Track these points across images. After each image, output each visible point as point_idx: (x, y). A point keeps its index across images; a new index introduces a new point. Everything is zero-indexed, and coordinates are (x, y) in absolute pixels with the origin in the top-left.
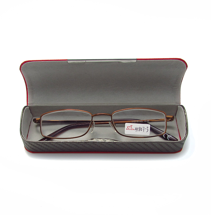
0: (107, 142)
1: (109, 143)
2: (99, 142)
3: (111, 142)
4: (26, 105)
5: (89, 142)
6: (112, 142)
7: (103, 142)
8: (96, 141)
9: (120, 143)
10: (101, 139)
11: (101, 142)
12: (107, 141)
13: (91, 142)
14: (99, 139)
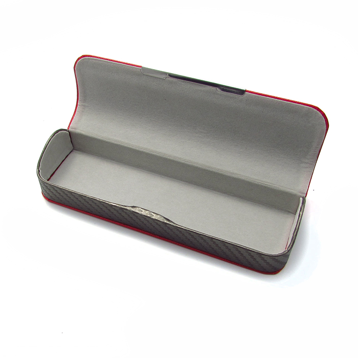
0: (153, 219)
1: (156, 221)
2: (141, 215)
3: (159, 221)
4: (67, 129)
5: (127, 209)
6: (161, 220)
7: (148, 217)
8: (138, 212)
9: (173, 226)
10: (147, 212)
11: (144, 216)
12: (153, 217)
13: (130, 211)
14: (143, 210)
